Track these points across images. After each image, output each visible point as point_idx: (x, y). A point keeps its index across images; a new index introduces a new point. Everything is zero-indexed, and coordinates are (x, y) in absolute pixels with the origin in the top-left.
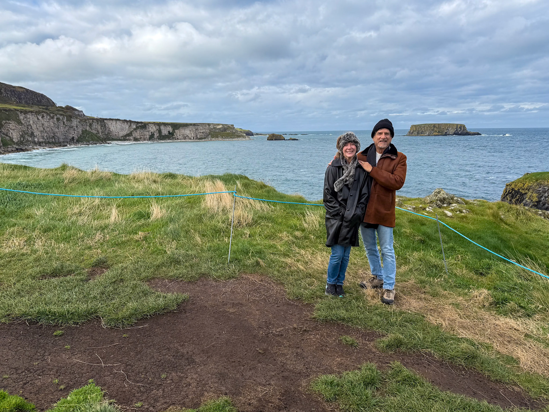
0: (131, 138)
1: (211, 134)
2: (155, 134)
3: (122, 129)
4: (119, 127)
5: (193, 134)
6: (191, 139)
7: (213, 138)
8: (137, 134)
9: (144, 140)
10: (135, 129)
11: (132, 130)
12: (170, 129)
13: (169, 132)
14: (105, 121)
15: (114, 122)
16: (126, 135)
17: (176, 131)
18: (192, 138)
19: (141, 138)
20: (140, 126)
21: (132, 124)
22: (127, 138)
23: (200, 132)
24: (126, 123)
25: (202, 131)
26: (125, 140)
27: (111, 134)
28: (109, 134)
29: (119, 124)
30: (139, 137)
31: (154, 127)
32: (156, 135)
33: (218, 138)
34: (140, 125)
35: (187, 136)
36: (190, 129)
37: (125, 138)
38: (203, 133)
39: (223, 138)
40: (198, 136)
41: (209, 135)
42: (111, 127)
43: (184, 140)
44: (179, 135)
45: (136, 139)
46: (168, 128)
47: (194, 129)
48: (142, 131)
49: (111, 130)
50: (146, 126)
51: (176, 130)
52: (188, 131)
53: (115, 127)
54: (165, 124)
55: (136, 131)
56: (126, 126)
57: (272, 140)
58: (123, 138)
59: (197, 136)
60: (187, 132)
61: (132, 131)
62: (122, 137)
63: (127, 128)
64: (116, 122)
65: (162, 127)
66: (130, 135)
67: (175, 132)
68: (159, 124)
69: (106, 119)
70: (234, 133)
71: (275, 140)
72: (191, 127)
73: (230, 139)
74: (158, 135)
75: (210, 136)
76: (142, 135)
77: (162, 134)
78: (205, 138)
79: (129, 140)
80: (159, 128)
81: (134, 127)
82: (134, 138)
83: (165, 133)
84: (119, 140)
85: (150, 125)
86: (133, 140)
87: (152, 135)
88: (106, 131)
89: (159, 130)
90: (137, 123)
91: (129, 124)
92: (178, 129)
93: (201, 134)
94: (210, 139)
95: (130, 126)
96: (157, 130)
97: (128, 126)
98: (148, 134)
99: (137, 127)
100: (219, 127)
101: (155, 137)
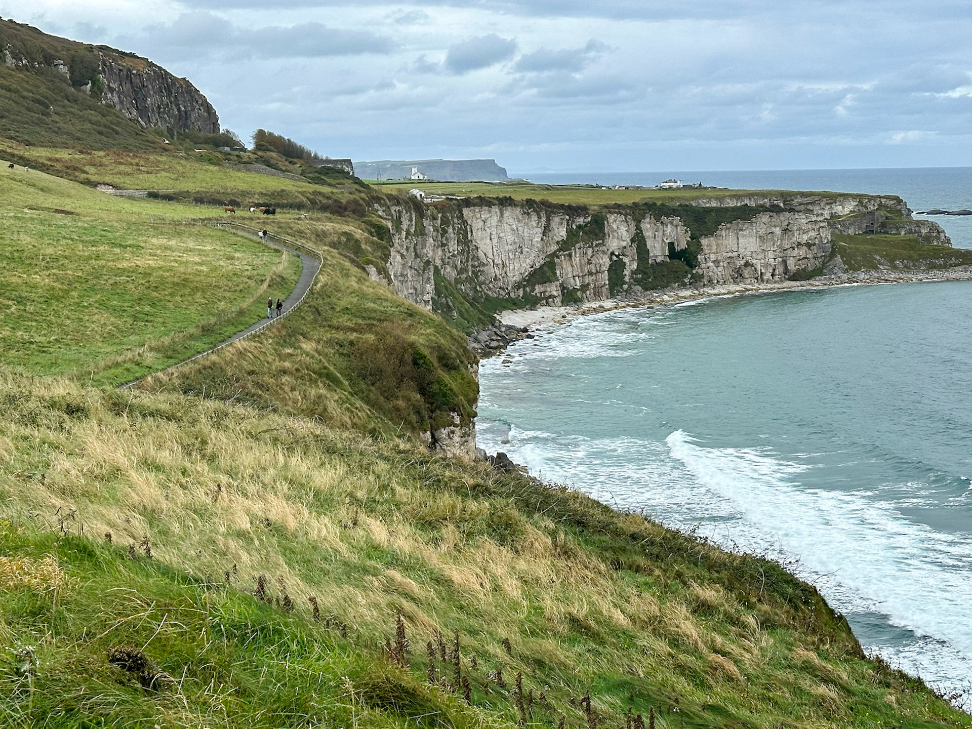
0: (553, 289)
1: (843, 252)
2: (626, 260)
3: (519, 248)
4: (510, 238)
5: (770, 255)
6: (762, 281)
7: (856, 270)
8: (570, 270)
9: (597, 295)
10: (565, 246)
11: (554, 248)
12: (678, 233)
13: (671, 245)
14: (466, 212)
15: (492, 216)
16: (531, 275)
17: (704, 241)
18: (768, 276)
19: (584, 287)
20: (579, 227)
21: (556, 220)
22: (538, 289)
23: (799, 244)
24: (534, 217)
25: (805, 237)
26: (531, 303)
27: (482, 278)
28: (477, 277)
29: (511, 221)
30: (578, 284)
31: (623, 229)
32: (631, 265)
33: (876, 268)
34: (581, 221)
35: (747, 264)
36: (762, 232)
37: (530, 293)
38: (809, 245)
39: (894, 268)
40: (791, 263)
41: (832, 255)
42: (482, 239)
43: (737, 283)
44: (716, 262)
45: (570, 297)
46: (669, 229)
47: (776, 230)
48: (590, 251)
49: (481, 254)
50: (602, 228)
51: (706, 236)
52: (752, 240)
53: (495, 241)
54: (659, 210)
55: (570, 255)
56: (532, 230)
58: (522, 292)
59: (784, 262)
61: (554, 255)
62: (518, 286)
63: (537, 239)
64: (502, 215)
65: (647, 226)
66: (549, 274)
67: (699, 248)
68: (638, 213)
69: (468, 203)
70: (928, 239)
72: (765, 218)
73: (932, 275)
74: (635, 266)
75: (838, 259)
76: (590, 273)
77: (650, 261)
78: (817, 272)
79: (547, 300)
80: (638, 228)
81: (561, 232)
82: (563, 287)
83: (657, 251)
84: (515, 305)
85: (611, 218)
86: (558, 300)
87: (616, 267)
88: (470, 263)
89: (639, 240)
90: (573, 211)
91: (544, 219)
92: (711, 232)
93: (802, 252)
94: (845, 277)
95: (547, 230)
96: (632, 241)
97: (540, 230)
98: (605, 261)
99: (569, 231)
100: (845, 209)
101: (627, 279)
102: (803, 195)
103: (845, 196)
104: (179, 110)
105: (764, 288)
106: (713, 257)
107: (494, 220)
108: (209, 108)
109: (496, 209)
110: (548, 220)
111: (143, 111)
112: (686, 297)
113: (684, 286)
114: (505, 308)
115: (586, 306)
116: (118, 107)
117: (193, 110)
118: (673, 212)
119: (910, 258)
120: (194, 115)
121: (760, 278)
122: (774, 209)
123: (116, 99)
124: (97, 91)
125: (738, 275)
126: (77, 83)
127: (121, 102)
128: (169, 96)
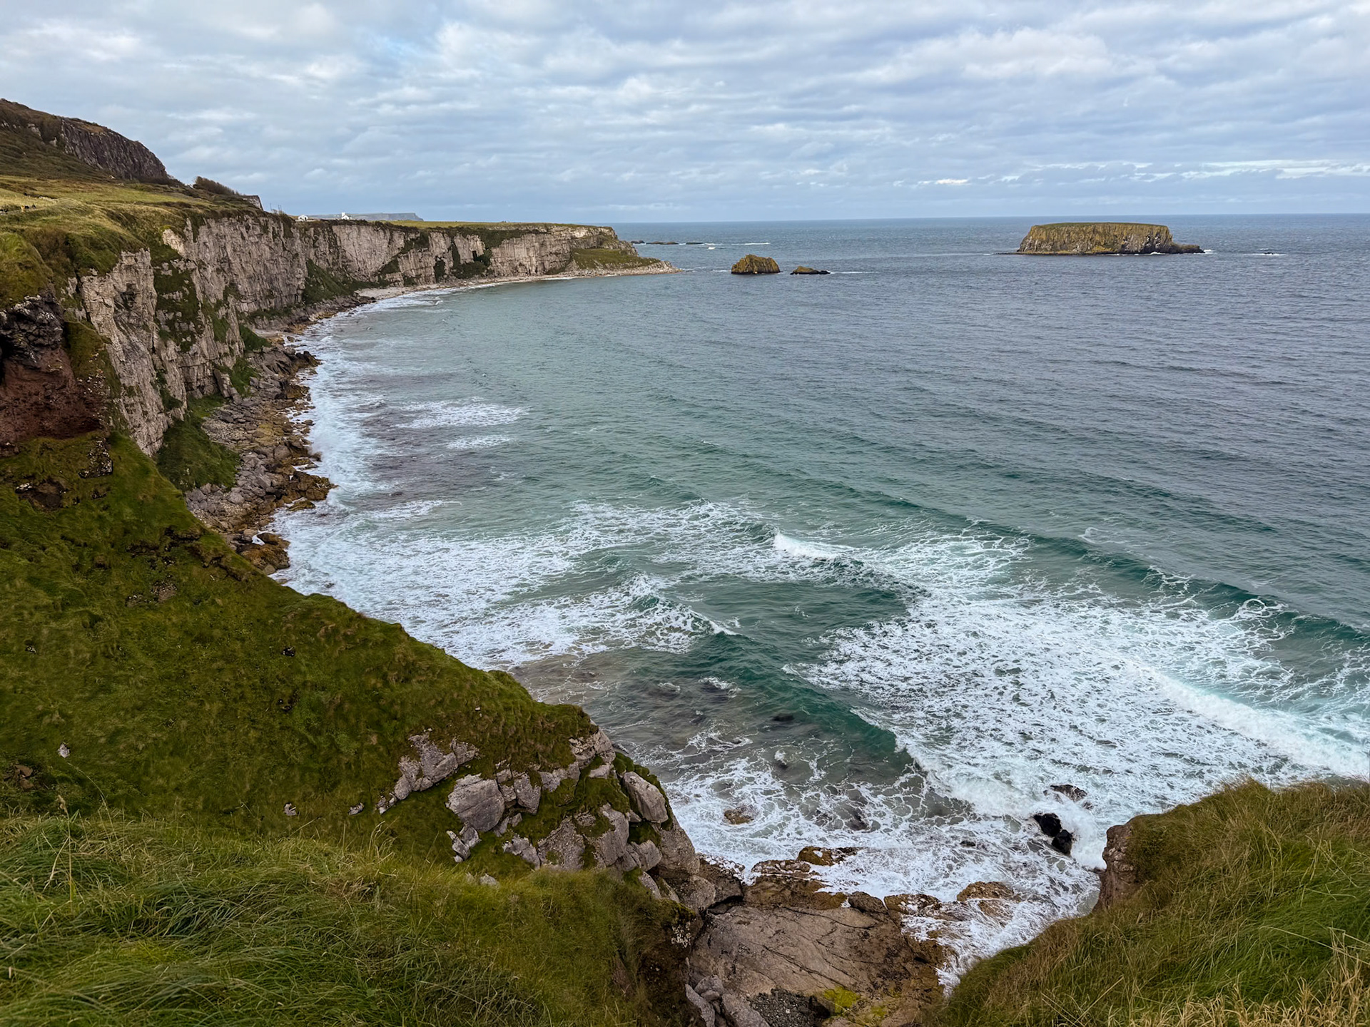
0: (397, 277)
1: (576, 258)
2: (445, 260)
3: (373, 251)
4: (366, 245)
5: (534, 259)
7: (583, 268)
8: (408, 265)
9: (427, 281)
10: (404, 251)
11: (397, 252)
12: (478, 245)
13: (474, 253)
14: (334, 228)
15: (354, 231)
16: (383, 268)
17: (494, 251)
18: (533, 271)
19: (418, 276)
20: (412, 240)
21: (396, 235)
22: (388, 277)
23: (551, 253)
24: (382, 233)
25: (554, 250)
26: (383, 284)
27: (349, 269)
28: (346, 268)
29: (366, 235)
30: (414, 274)
31: (442, 242)
32: (449, 264)
33: (595, 268)
34: (413, 236)
35: (521, 265)
36: (528, 245)
37: (383, 279)
38: (556, 254)
39: (605, 268)
40: (547, 266)
41: (570, 260)
42: (347, 245)
43: (515, 276)
44: (502, 263)
45: (409, 282)
46: (472, 243)
47: (537, 244)
48: (420, 255)
49: (348, 255)
50: (427, 241)
51: (495, 247)
52: (523, 250)
53: (357, 246)
54: (465, 231)
55: (407, 257)
56: (381, 240)
57: (751, 273)
58: (377, 278)
59: (543, 263)
60: (522, 252)
61: (397, 256)
62: (375, 274)
63: (385, 246)
64: (359, 230)
65: (458, 241)
66: (394, 267)
67: (491, 255)
68: (452, 232)
69: (336, 223)
70: (624, 252)
71: (760, 272)
72: (529, 237)
73: (625, 271)
74: (452, 264)
75: (574, 262)
76: (422, 268)
77: (462, 262)
78: (562, 270)
79: (394, 283)
80: (453, 242)
81: (401, 243)
82: (404, 276)
83: (466, 257)
84: (372, 285)
85: (434, 235)
86: (401, 284)
87: (439, 266)
88: (340, 259)
89: (453, 249)
90: (406, 230)
91: (388, 234)
92: (498, 244)
93: (553, 258)
94: (577, 273)
95: (391, 241)
96: (449, 249)
97: (386, 241)
98: (432, 262)
99: (406, 242)
100: (580, 234)
101: (447, 272)
102: (557, 225)
103: (581, 226)
104: (134, 161)
105: (530, 279)
106: (500, 260)
107: (355, 234)
108: (157, 161)
109: (355, 227)
110: (392, 235)
111: (102, 161)
112: (485, 283)
113: (483, 276)
114: (365, 287)
115: (418, 288)
116: (80, 157)
117: (145, 161)
118: (474, 233)
119: (614, 262)
120: (146, 166)
121: (529, 273)
122: (537, 232)
123: (78, 151)
124: (61, 145)
125: (515, 271)
126: (47, 139)
127: (82, 153)
128: (125, 151)
